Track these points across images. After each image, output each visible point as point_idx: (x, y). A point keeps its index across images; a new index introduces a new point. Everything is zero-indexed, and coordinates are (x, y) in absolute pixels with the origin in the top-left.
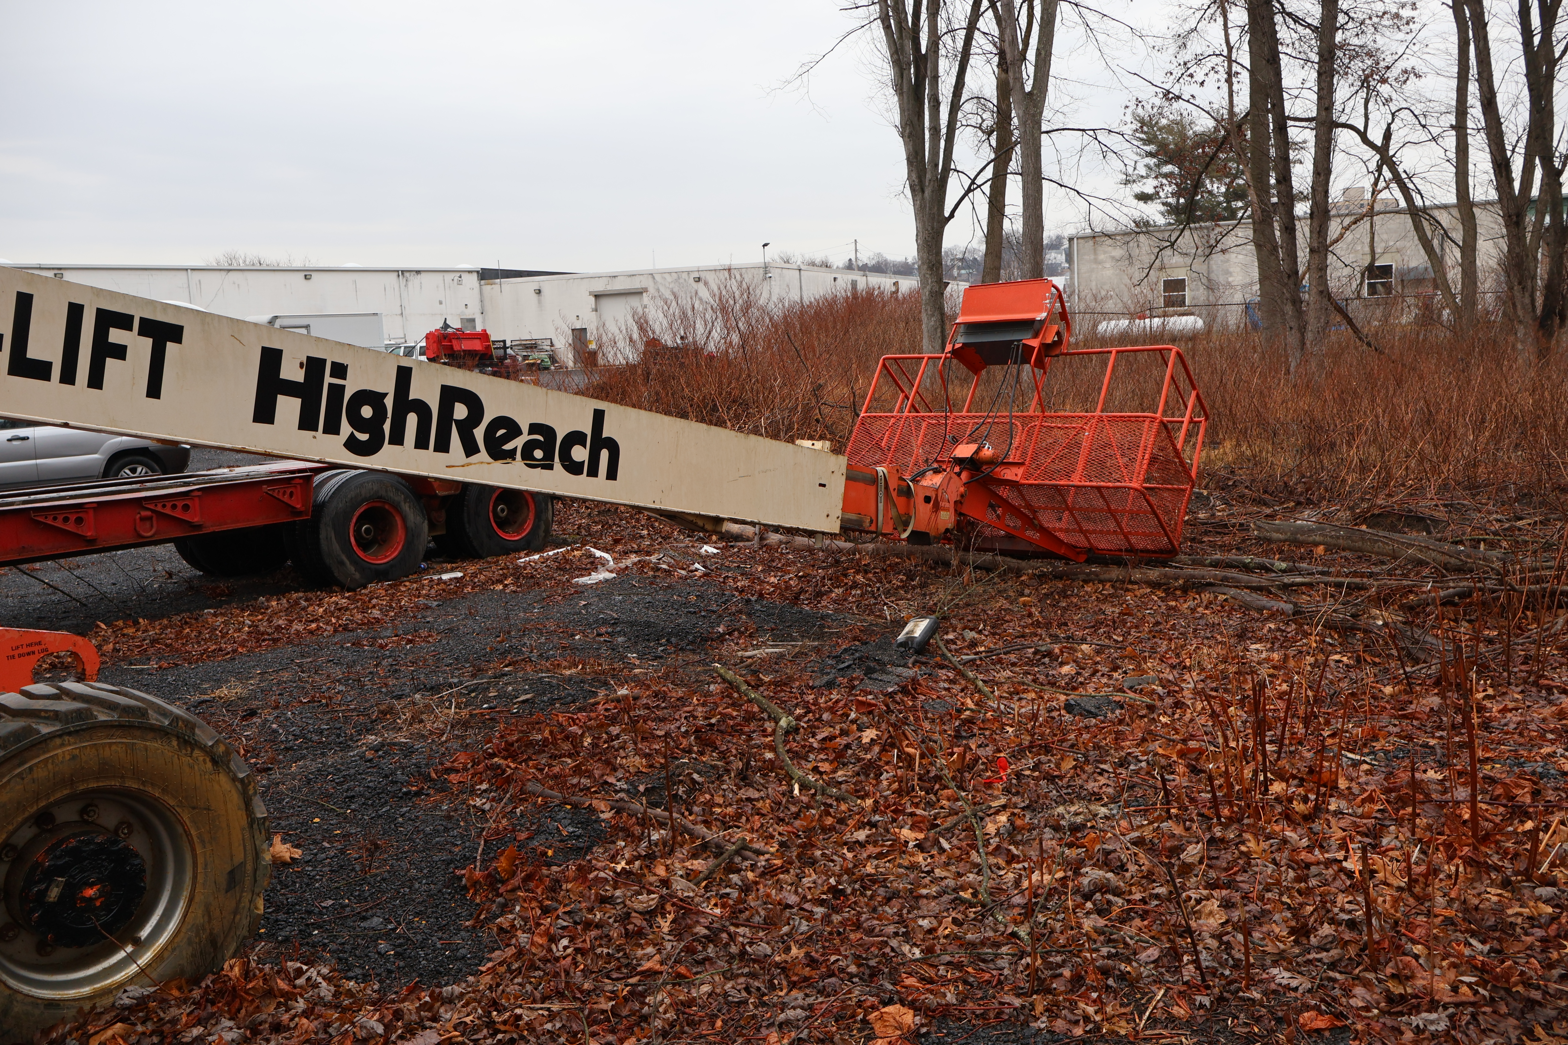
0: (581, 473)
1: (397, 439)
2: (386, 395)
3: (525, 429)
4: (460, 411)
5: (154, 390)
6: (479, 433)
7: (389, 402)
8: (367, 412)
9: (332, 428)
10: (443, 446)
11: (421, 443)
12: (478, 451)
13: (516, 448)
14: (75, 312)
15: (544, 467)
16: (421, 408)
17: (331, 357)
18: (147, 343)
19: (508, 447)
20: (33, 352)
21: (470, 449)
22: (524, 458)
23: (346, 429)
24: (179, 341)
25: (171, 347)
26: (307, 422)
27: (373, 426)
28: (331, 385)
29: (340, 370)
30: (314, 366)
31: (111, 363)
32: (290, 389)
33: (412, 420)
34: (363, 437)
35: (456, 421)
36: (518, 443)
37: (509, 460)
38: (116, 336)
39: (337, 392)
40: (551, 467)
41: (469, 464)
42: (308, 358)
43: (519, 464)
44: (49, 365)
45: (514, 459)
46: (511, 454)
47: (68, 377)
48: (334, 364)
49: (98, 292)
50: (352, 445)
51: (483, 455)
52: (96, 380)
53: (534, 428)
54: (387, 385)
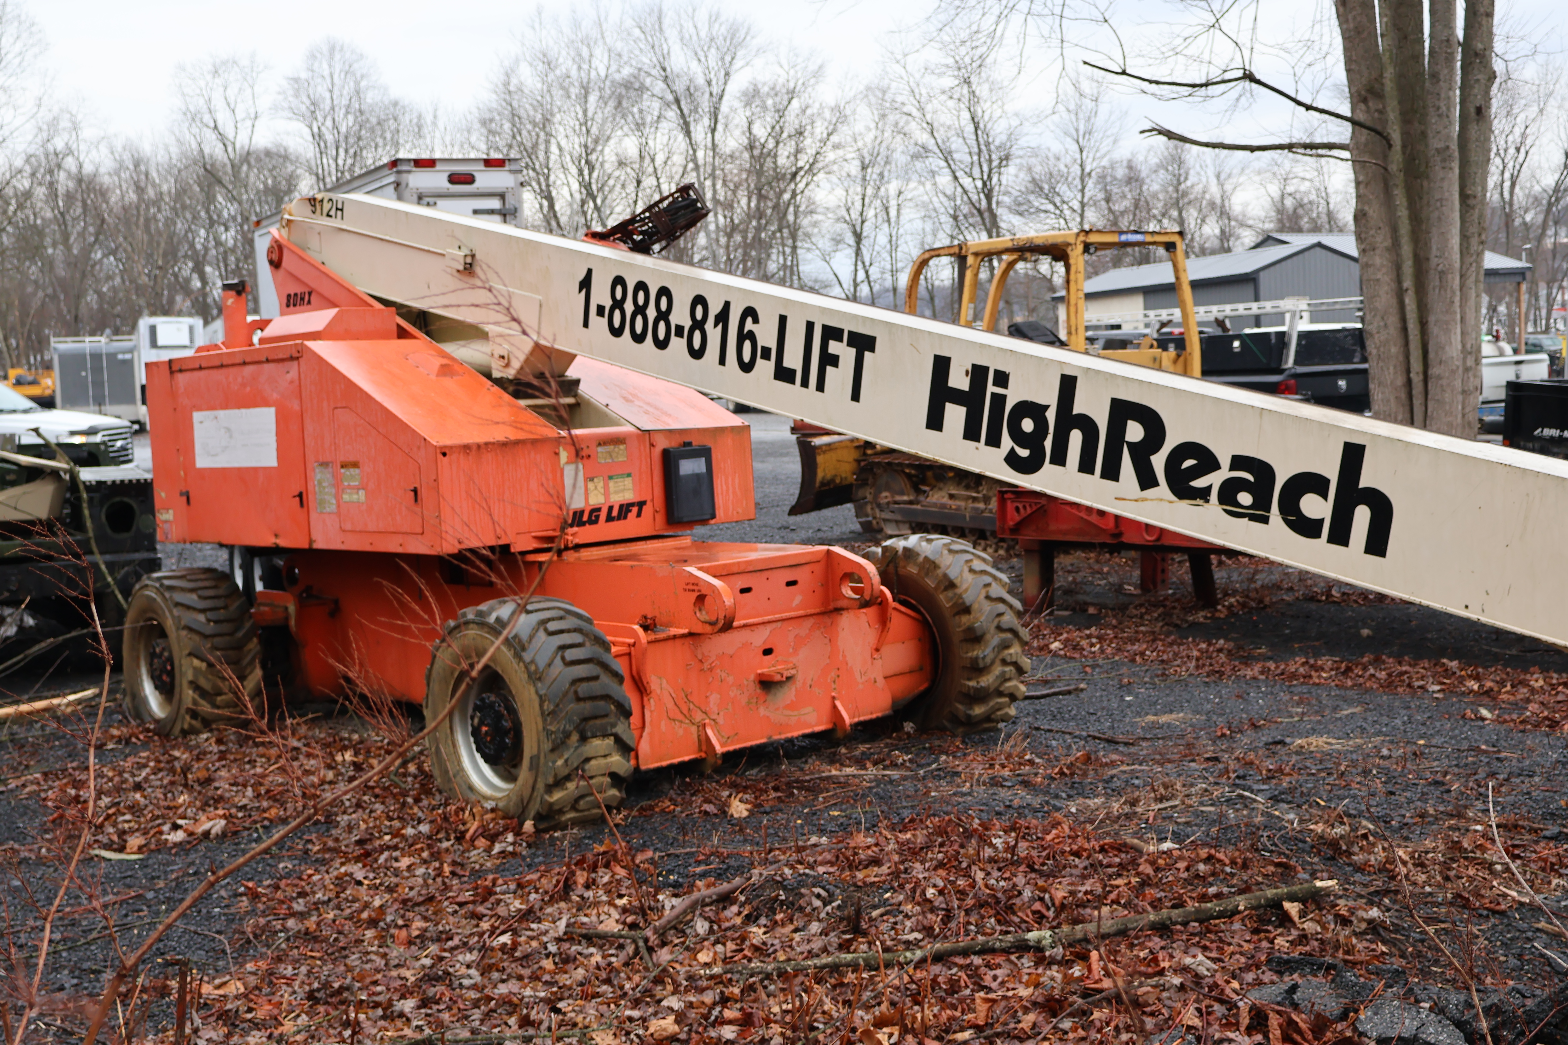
0: (1318, 535)
1: (1059, 458)
2: (1047, 407)
3: (1225, 461)
4: (1135, 432)
5: (856, 396)
6: (1158, 461)
7: (1051, 416)
8: (1028, 425)
9: (994, 441)
10: (1111, 472)
11: (1086, 466)
12: (1156, 484)
13: (1209, 488)
14: (810, 326)
15: (1253, 518)
16: (1087, 424)
17: (994, 365)
18: (853, 351)
19: (1199, 483)
20: (787, 363)
21: (1147, 480)
22: (1222, 500)
23: (1007, 442)
24: (872, 350)
25: (867, 355)
26: (971, 433)
27: (1034, 441)
28: (993, 394)
29: (1002, 379)
30: (978, 373)
31: (829, 369)
32: (957, 397)
33: (1076, 438)
34: (1024, 453)
35: (1130, 444)
36: (1214, 480)
37: (1199, 501)
38: (834, 347)
39: (999, 401)
40: (1265, 520)
41: (1144, 500)
42: (974, 366)
43: (1214, 508)
44: (794, 372)
45: (1207, 501)
46: (1204, 494)
47: (805, 383)
48: (997, 372)
49: (824, 310)
50: (1012, 460)
51: (1163, 489)
52: (820, 387)
53: (1238, 462)
54: (1049, 397)
